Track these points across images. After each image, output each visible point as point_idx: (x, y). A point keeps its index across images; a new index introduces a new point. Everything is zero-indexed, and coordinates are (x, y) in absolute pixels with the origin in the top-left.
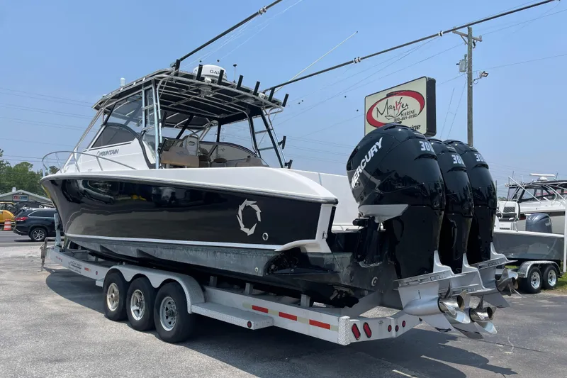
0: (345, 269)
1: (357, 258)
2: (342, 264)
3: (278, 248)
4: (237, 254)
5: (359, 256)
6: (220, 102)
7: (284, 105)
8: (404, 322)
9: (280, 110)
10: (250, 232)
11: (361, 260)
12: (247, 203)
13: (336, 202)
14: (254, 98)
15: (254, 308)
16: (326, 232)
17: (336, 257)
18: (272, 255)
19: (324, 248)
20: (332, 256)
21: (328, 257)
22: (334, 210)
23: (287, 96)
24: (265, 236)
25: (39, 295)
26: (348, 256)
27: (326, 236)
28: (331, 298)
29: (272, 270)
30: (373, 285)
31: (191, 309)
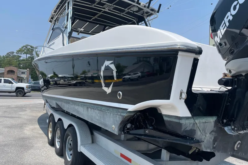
0: (208, 135)
1: (223, 122)
2: (204, 130)
3: (131, 108)
4: (100, 110)
5: (225, 121)
6: (118, 13)
7: (158, 12)
9: (156, 16)
10: (108, 90)
11: (227, 125)
12: (107, 63)
13: (200, 52)
14: (138, 6)
15: (122, 155)
16: (185, 90)
17: (197, 121)
18: (125, 115)
19: (183, 111)
20: (192, 121)
21: (187, 121)
22: (195, 63)
23: (160, 5)
24: (119, 94)
25: (29, 124)
26: (212, 120)
27: (184, 96)
28: (190, 152)
29: (128, 129)
30: (236, 149)
31: (80, 149)
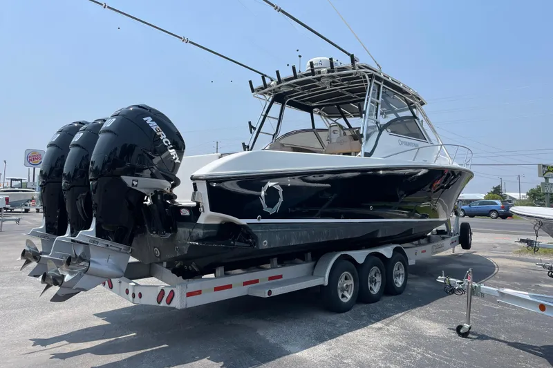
8: (140, 293)
